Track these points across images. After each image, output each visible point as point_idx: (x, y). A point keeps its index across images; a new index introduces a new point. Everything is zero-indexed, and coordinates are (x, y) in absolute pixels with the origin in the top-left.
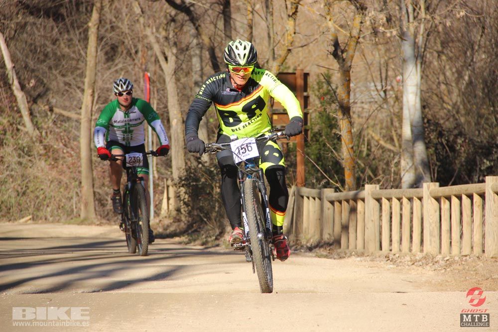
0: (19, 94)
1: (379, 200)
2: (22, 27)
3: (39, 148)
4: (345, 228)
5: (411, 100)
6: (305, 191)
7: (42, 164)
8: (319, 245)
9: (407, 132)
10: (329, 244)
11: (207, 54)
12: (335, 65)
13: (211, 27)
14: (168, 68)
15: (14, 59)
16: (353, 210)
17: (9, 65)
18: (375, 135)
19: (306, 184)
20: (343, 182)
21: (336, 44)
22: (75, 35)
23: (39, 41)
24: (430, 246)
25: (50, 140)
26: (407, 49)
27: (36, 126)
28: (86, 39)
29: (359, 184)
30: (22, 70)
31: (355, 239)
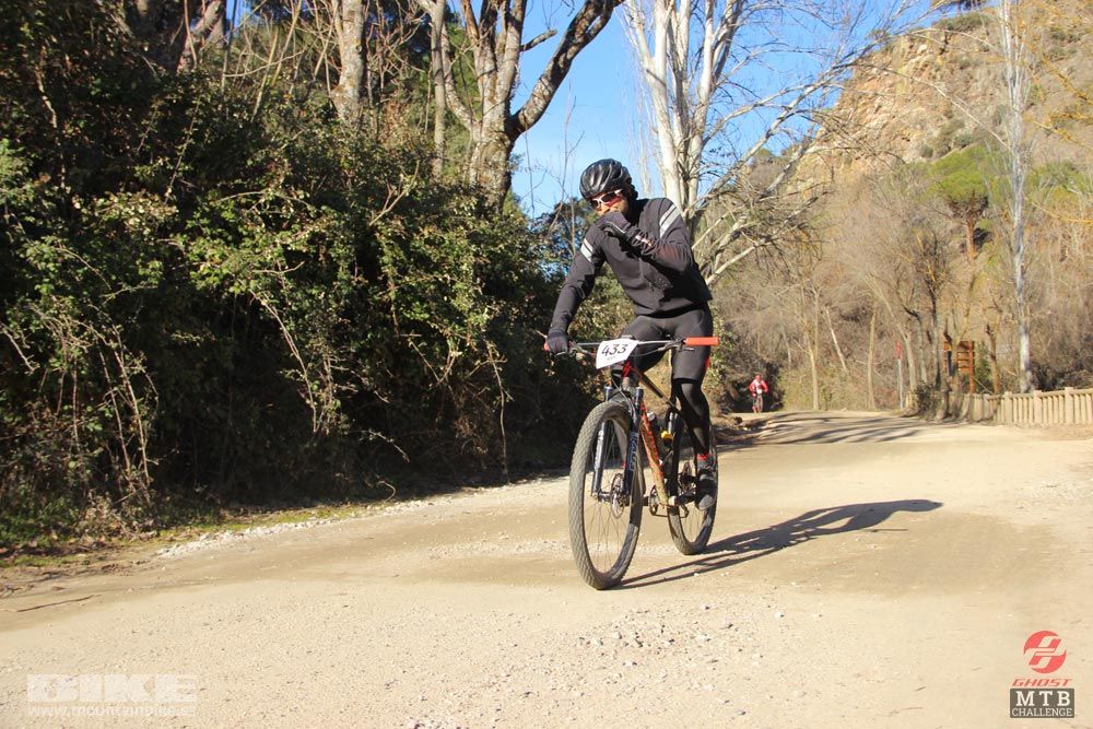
0: (840, 355)
1: (1012, 399)
2: (841, 325)
3: (849, 378)
4: (995, 411)
5: (1024, 352)
6: (975, 395)
7: (851, 385)
8: (982, 420)
9: (1023, 367)
10: (987, 419)
11: (925, 334)
12: (987, 337)
13: (927, 321)
14: (908, 341)
15: (837, 339)
16: (999, 403)
17: (836, 342)
18: (1005, 369)
19: (975, 392)
20: (993, 391)
21: (988, 328)
22: (865, 327)
23: (849, 331)
24: (1038, 420)
25: (855, 375)
26: (1022, 329)
27: (848, 368)
28: (869, 330)
29: (1002, 392)
30: (841, 344)
31: (1000, 417)
